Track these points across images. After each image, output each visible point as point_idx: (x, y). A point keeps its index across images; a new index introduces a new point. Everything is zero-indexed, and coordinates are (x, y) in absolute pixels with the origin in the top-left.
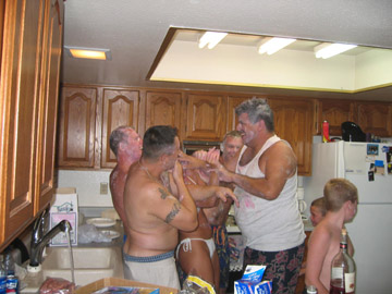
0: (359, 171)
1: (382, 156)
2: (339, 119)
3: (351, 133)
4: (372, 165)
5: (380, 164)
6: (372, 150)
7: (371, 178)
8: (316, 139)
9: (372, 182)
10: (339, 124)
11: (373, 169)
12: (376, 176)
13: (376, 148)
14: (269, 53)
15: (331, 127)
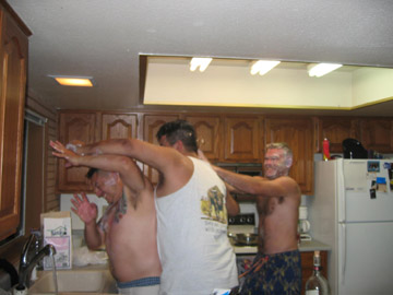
0: (360, 189)
1: (384, 173)
2: (340, 136)
3: (352, 150)
4: (373, 183)
5: (382, 181)
6: (373, 167)
7: (373, 196)
8: (317, 157)
9: (374, 200)
10: (340, 141)
11: (375, 187)
12: (377, 193)
13: (377, 165)
14: (262, 73)
15: (331, 145)
